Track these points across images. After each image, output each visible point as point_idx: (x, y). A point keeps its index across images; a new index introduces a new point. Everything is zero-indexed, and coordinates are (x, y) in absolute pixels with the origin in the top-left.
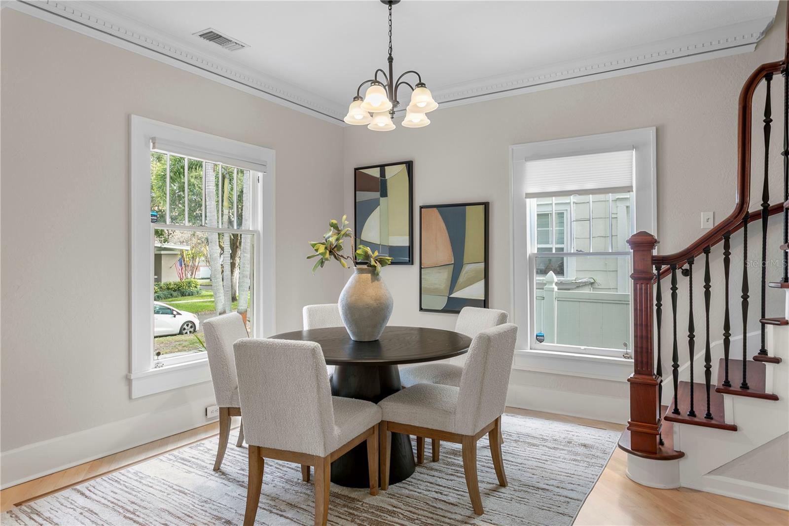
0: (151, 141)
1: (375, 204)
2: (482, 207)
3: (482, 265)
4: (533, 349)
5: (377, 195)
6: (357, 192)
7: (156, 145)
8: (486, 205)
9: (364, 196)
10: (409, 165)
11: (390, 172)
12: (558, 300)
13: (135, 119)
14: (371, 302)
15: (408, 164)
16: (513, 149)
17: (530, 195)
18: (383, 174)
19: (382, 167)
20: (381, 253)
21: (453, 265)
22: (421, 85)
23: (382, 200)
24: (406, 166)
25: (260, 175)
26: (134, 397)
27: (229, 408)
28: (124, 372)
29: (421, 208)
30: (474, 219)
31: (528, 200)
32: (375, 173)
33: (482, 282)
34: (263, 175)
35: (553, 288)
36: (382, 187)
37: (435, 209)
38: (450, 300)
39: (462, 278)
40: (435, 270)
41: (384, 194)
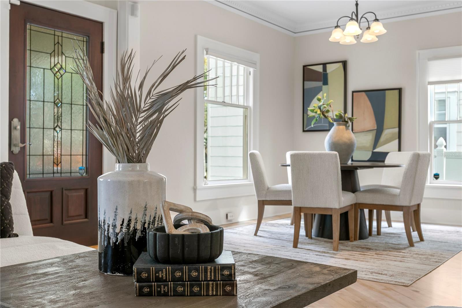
0: (205, 50)
1: (319, 90)
2: (397, 92)
3: (397, 130)
4: (432, 184)
5: (320, 84)
6: (305, 82)
7: (209, 53)
8: (400, 90)
9: (310, 85)
10: (345, 64)
11: (330, 68)
12: (446, 158)
13: (199, 37)
14: (347, 141)
15: (343, 63)
16: (419, 53)
17: (431, 83)
18: (325, 69)
19: (324, 65)
20: (324, 123)
21: (376, 131)
22: (376, 20)
23: (324, 87)
24: (343, 64)
25: (251, 70)
26: (198, 199)
27: (263, 201)
28: (192, 185)
29: (353, 92)
30: (391, 100)
31: (429, 86)
32: (320, 69)
33: (397, 141)
34: (254, 70)
35: (443, 150)
36: (324, 78)
37: (363, 93)
38: (373, 153)
39: (383, 138)
40: (363, 134)
41: (326, 83)
